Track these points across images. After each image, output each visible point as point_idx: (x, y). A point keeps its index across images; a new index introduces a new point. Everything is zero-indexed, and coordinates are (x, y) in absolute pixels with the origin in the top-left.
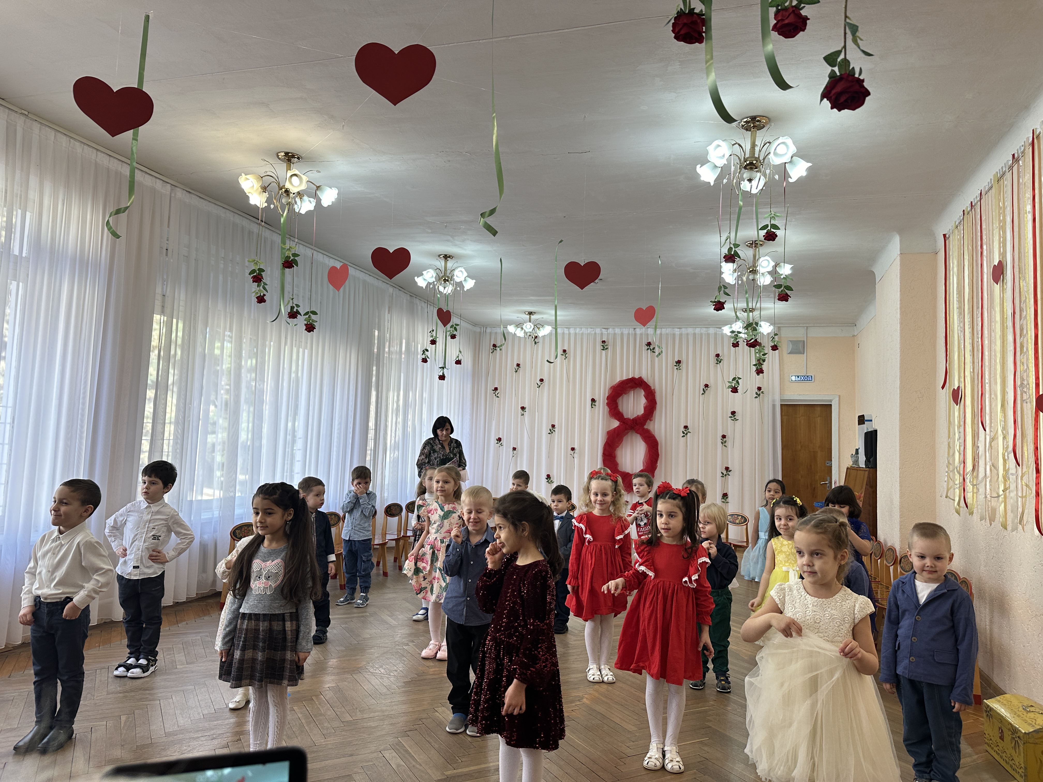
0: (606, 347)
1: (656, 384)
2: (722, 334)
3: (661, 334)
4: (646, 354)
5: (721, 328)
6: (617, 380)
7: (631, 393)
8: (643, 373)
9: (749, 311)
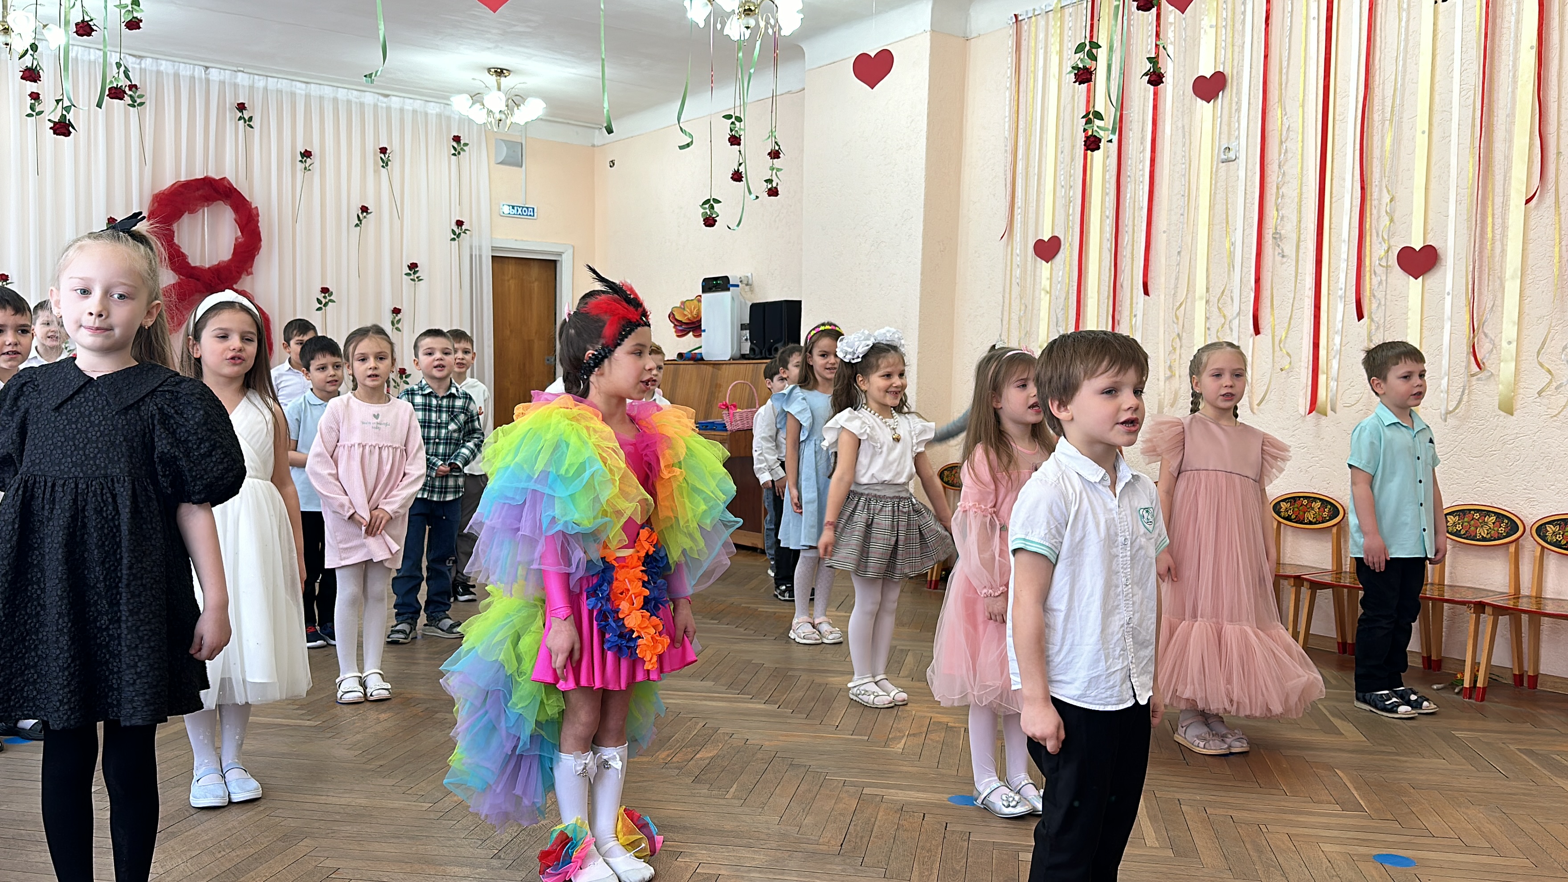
0: (139, 101)
1: (256, 196)
2: (389, 108)
3: (266, 89)
4: (232, 128)
5: (387, 96)
6: (167, 182)
7: (205, 214)
8: (228, 171)
9: (501, 73)
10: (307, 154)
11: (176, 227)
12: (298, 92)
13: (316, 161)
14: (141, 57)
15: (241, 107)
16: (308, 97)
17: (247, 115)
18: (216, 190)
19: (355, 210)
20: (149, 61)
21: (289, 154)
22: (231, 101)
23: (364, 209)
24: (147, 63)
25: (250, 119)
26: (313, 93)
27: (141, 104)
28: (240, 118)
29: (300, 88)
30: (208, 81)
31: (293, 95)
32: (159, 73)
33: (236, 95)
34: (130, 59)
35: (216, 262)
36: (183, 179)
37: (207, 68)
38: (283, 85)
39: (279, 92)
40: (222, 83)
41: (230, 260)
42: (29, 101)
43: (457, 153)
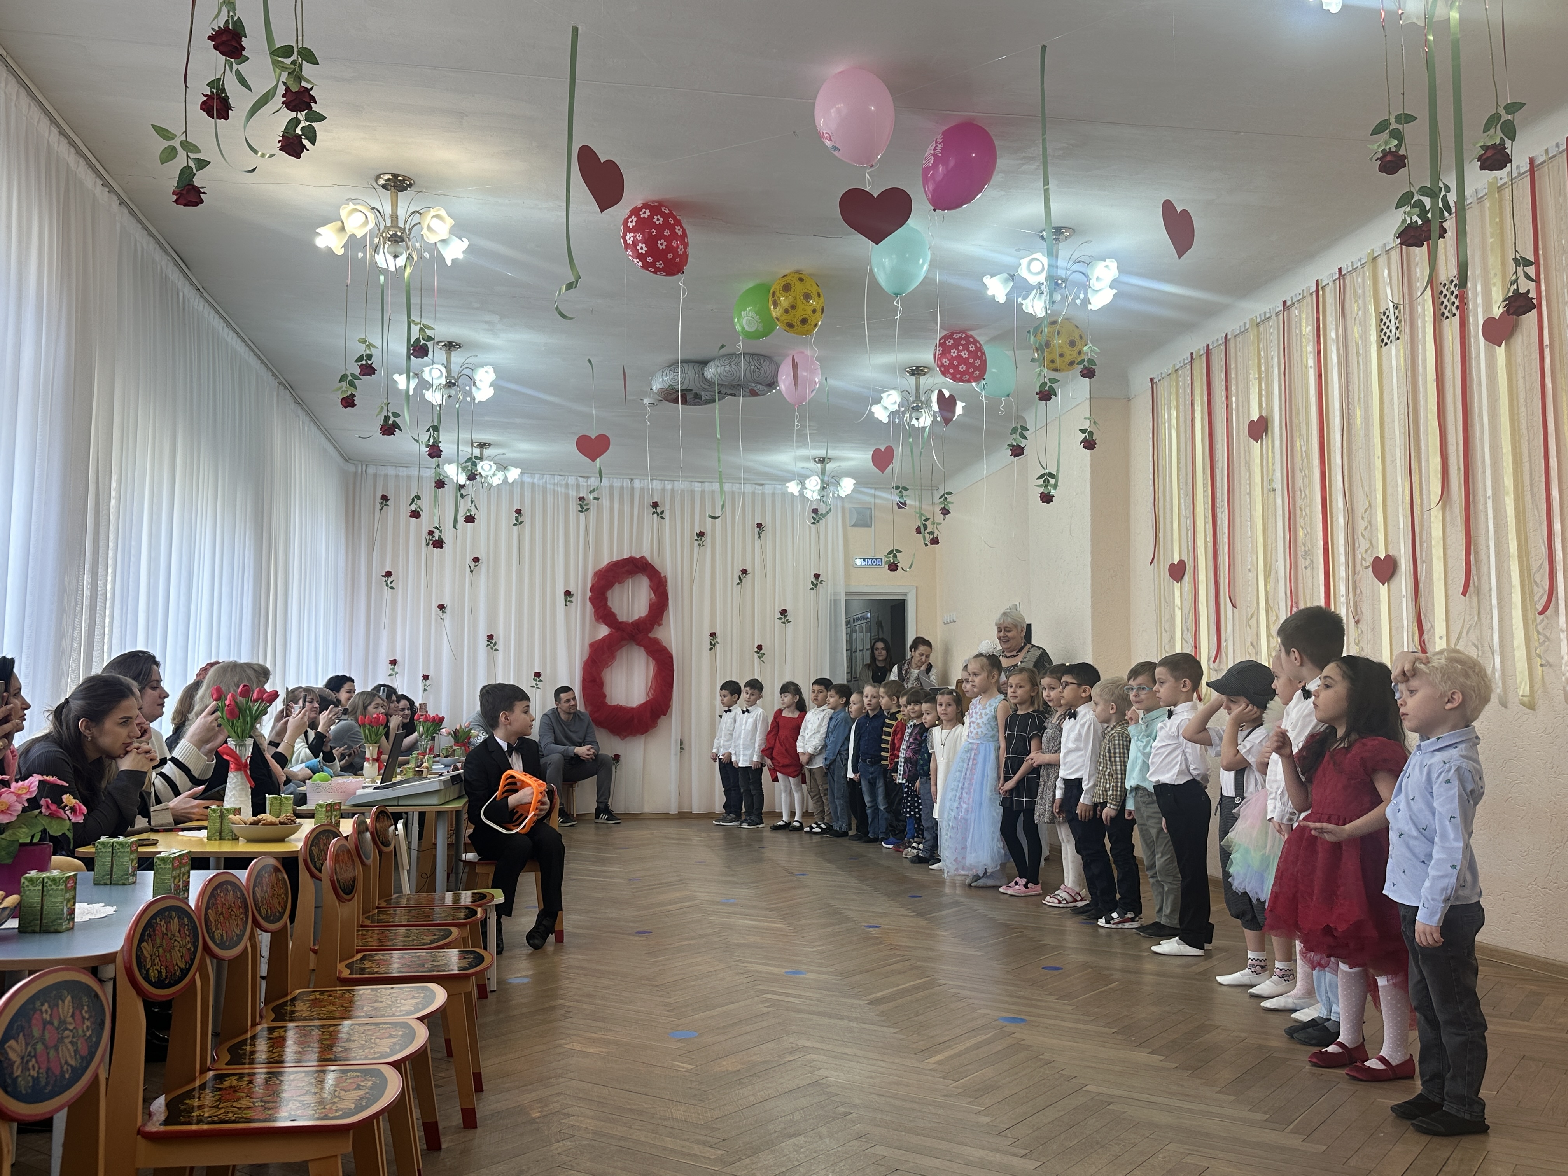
0: (585, 508)
1: (667, 568)
2: (763, 494)
3: (673, 490)
4: (650, 520)
5: (762, 485)
6: (605, 562)
7: (629, 583)
8: (645, 551)
9: (822, 460)
10: (701, 535)
11: (609, 594)
12: (696, 489)
13: (708, 539)
14: (587, 478)
15: (655, 505)
16: (703, 492)
17: (659, 510)
18: (637, 566)
19: (737, 573)
20: (593, 479)
21: (689, 535)
22: (648, 502)
23: (744, 571)
24: (592, 481)
25: (662, 512)
26: (707, 489)
27: (587, 510)
28: (654, 513)
29: (697, 487)
30: (633, 488)
31: (692, 492)
33: (652, 497)
34: (581, 480)
35: (636, 618)
36: (615, 559)
37: (632, 480)
38: (684, 485)
39: (682, 491)
40: (642, 489)
41: (646, 616)
42: (515, 515)
43: (816, 522)
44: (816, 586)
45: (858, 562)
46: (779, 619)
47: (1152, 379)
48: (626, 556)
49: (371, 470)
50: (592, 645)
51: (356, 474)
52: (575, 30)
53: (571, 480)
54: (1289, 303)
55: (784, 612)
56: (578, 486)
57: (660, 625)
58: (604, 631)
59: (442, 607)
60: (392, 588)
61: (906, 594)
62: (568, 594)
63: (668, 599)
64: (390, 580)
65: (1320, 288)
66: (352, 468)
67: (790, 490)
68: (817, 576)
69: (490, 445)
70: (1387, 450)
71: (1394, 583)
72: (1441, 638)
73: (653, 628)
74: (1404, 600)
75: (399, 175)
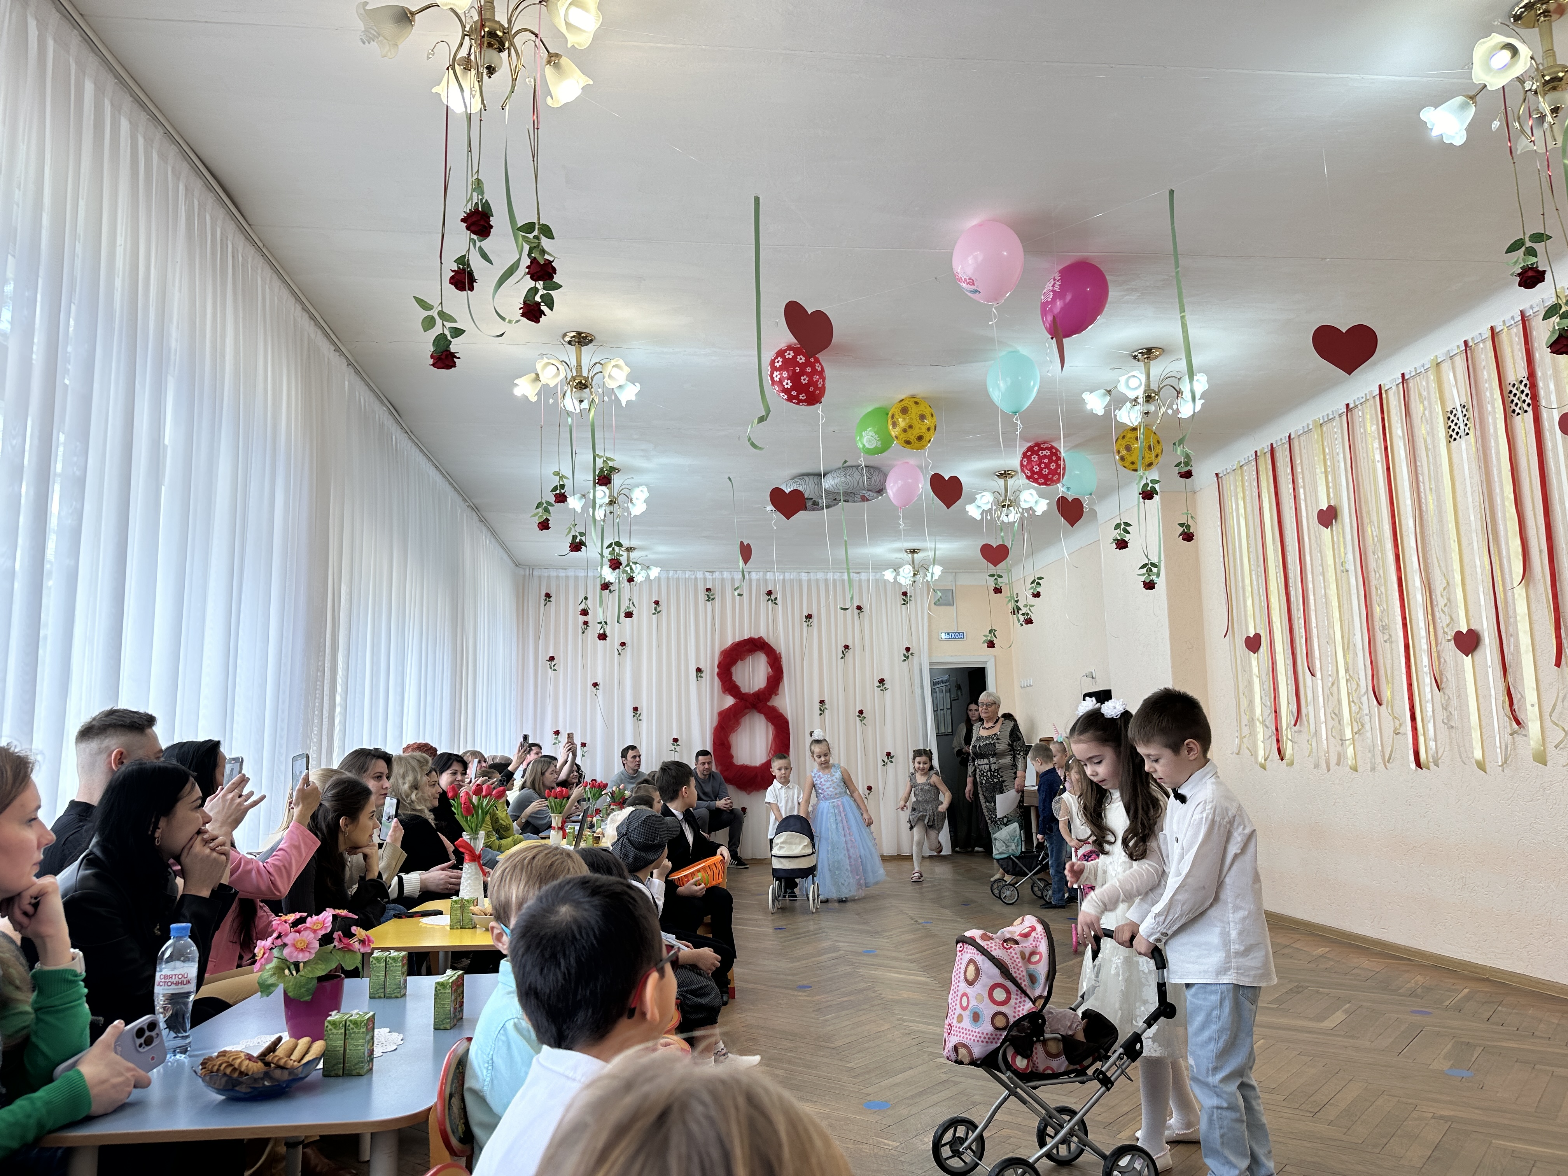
0: (711, 597)
1: (781, 645)
2: (860, 581)
3: (784, 580)
4: (765, 605)
5: (858, 573)
6: (729, 642)
7: (750, 660)
8: (762, 632)
9: (913, 551)
10: (809, 617)
11: (733, 669)
12: (804, 578)
13: (815, 620)
14: (712, 572)
15: (769, 593)
16: (809, 581)
17: (773, 597)
18: (756, 646)
19: (841, 648)
20: (717, 573)
21: (799, 617)
22: (763, 591)
23: (847, 647)
24: (717, 575)
25: (776, 599)
26: (812, 578)
27: (713, 599)
28: (768, 600)
29: (804, 576)
30: (750, 580)
31: (800, 581)
32: (723, 580)
33: (767, 586)
34: (707, 574)
35: (757, 689)
36: (737, 640)
37: (749, 572)
38: (793, 576)
39: (792, 580)
40: (758, 580)
41: (765, 688)
42: (654, 605)
43: (905, 603)
44: (908, 658)
45: (943, 636)
46: (878, 687)
47: (1217, 475)
48: (746, 638)
49: (536, 573)
50: (721, 714)
51: (524, 576)
52: (757, 199)
53: (699, 575)
54: (1351, 406)
55: (882, 681)
56: (705, 579)
57: (777, 694)
58: (730, 701)
59: (595, 685)
60: (555, 670)
61: (986, 663)
62: (699, 670)
63: (782, 672)
64: (553, 663)
65: (1383, 391)
66: (522, 572)
67: (886, 578)
68: (908, 649)
69: (635, 549)
70: (1462, 534)
71: (1478, 654)
72: (1533, 705)
73: (770, 697)
74: (1490, 670)
75: (582, 333)
